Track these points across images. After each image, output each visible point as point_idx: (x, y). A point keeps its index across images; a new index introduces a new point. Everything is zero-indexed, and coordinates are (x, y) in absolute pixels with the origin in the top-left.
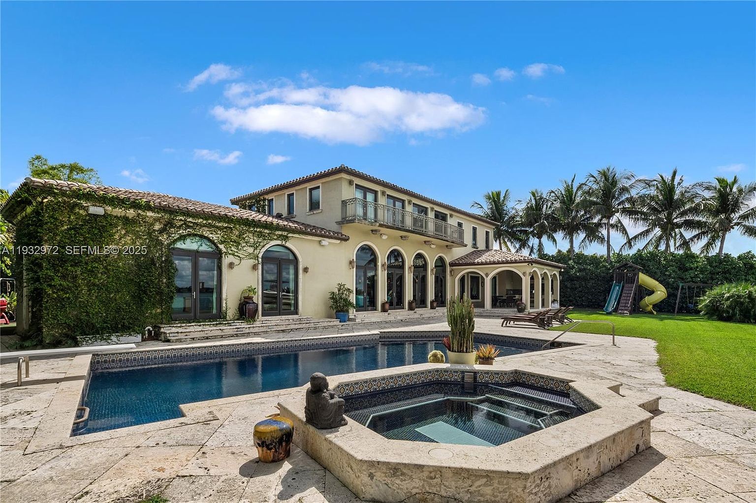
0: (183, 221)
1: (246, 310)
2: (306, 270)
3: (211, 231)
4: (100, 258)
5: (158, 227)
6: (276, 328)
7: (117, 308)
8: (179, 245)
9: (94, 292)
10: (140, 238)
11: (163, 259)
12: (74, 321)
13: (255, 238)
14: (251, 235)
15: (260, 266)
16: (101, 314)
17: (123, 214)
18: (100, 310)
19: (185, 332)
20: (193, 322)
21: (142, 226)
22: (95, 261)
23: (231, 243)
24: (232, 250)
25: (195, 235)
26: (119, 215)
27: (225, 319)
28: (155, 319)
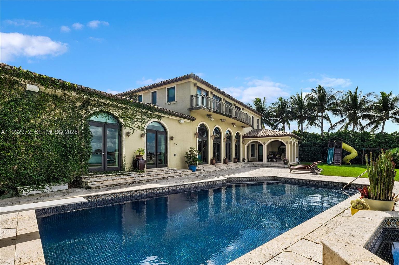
0: (96, 101)
1: (138, 165)
2: (172, 138)
3: (115, 109)
4: (35, 125)
5: (79, 104)
6: (158, 177)
7: (49, 164)
8: (94, 118)
9: (31, 152)
10: (66, 112)
11: (83, 128)
12: (14, 174)
13: (142, 116)
14: (140, 114)
15: (145, 135)
16: (37, 168)
17: (53, 93)
18: (35, 166)
19: (101, 181)
20: (104, 173)
21: (67, 103)
22: (31, 128)
23: (128, 119)
24: (128, 124)
25: (105, 112)
26: (50, 93)
27: (125, 170)
28: (77, 172)
